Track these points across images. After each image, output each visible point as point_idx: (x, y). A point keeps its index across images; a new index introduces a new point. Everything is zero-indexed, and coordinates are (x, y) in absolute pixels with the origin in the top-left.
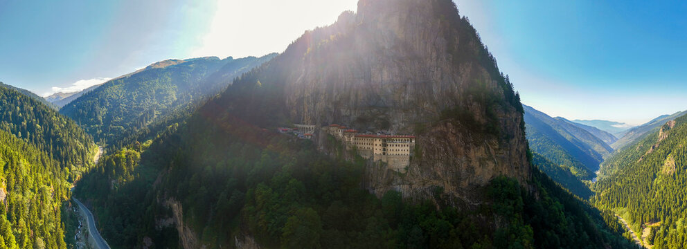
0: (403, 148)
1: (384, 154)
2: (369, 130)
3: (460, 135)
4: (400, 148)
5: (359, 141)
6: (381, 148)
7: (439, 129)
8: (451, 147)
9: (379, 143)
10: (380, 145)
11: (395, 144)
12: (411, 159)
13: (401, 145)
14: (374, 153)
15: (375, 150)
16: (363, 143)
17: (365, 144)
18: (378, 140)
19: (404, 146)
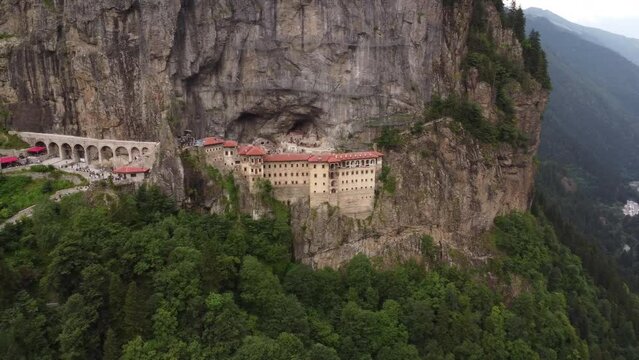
0: (365, 176)
1: (333, 191)
2: (260, 136)
3: (464, 149)
4: (359, 177)
5: (272, 171)
6: (327, 180)
7: (425, 138)
8: (446, 170)
9: (321, 171)
10: (324, 175)
11: (350, 171)
12: (377, 193)
13: (360, 172)
14: (312, 191)
15: (312, 185)
16: (283, 174)
17: (286, 175)
18: (319, 166)
19: (366, 172)
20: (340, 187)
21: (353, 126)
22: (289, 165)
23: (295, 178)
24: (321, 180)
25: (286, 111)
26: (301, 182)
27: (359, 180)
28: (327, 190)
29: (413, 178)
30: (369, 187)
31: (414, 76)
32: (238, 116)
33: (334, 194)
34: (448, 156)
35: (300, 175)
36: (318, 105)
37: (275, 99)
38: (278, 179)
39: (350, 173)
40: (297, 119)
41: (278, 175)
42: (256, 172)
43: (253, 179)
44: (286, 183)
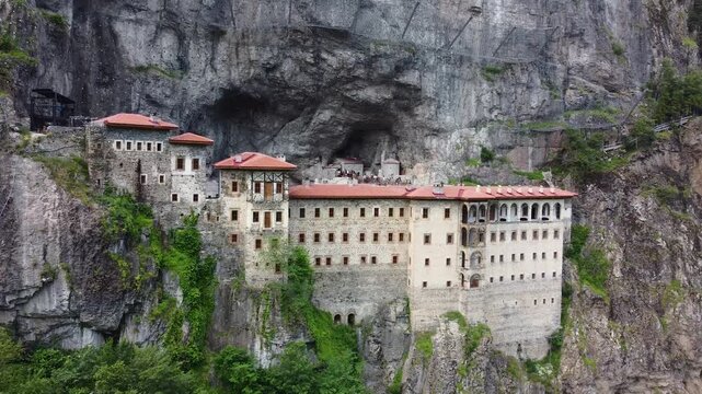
0: (542, 245)
1: (473, 280)
9: (443, 224)
10: (450, 239)
11: (508, 229)
12: (566, 293)
13: (530, 235)
14: (416, 281)
15: (417, 265)
16: (338, 238)
17: (345, 238)
18: (437, 212)
19: (545, 234)
20: (490, 271)
21: (491, 132)
22: (354, 212)
23: (369, 248)
24: (442, 250)
25: (334, 94)
26: (385, 258)
27: (529, 256)
28: (456, 281)
29: (645, 255)
30: (549, 274)
31: (615, 28)
32: (215, 96)
33: (475, 291)
35: (383, 238)
36: (411, 78)
37: (309, 58)
38: (324, 249)
39: (508, 236)
40: (357, 118)
41: (324, 239)
42: (267, 222)
43: (258, 244)
44: (346, 260)
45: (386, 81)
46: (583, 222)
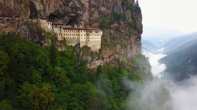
0: (98, 37)
5: (65, 33)
6: (86, 37)
7: (115, 25)
9: (84, 33)
10: (85, 35)
11: (93, 34)
12: (102, 44)
13: (96, 35)
14: (81, 41)
15: (81, 38)
16: (70, 35)
17: (71, 35)
18: (83, 31)
19: (98, 35)
20: (91, 40)
22: (72, 31)
23: (74, 36)
24: (84, 37)
25: (67, 15)
26: (76, 38)
27: (96, 38)
28: (86, 41)
29: (113, 38)
30: (99, 41)
32: (49, 15)
34: (123, 31)
35: (76, 35)
36: (78, 12)
37: (63, 9)
38: (68, 36)
39: (93, 35)
40: (70, 18)
41: (68, 35)
42: (60, 32)
43: (59, 35)
44: (71, 38)
45: (75, 13)
46: (104, 34)
